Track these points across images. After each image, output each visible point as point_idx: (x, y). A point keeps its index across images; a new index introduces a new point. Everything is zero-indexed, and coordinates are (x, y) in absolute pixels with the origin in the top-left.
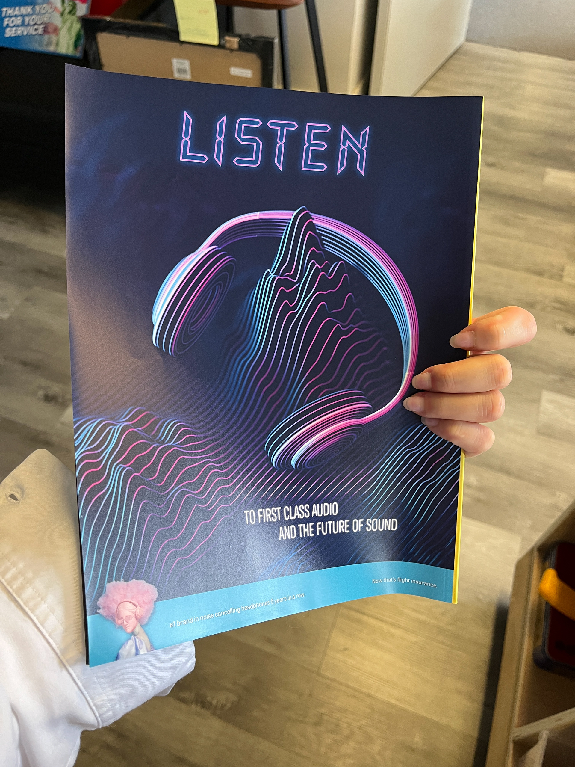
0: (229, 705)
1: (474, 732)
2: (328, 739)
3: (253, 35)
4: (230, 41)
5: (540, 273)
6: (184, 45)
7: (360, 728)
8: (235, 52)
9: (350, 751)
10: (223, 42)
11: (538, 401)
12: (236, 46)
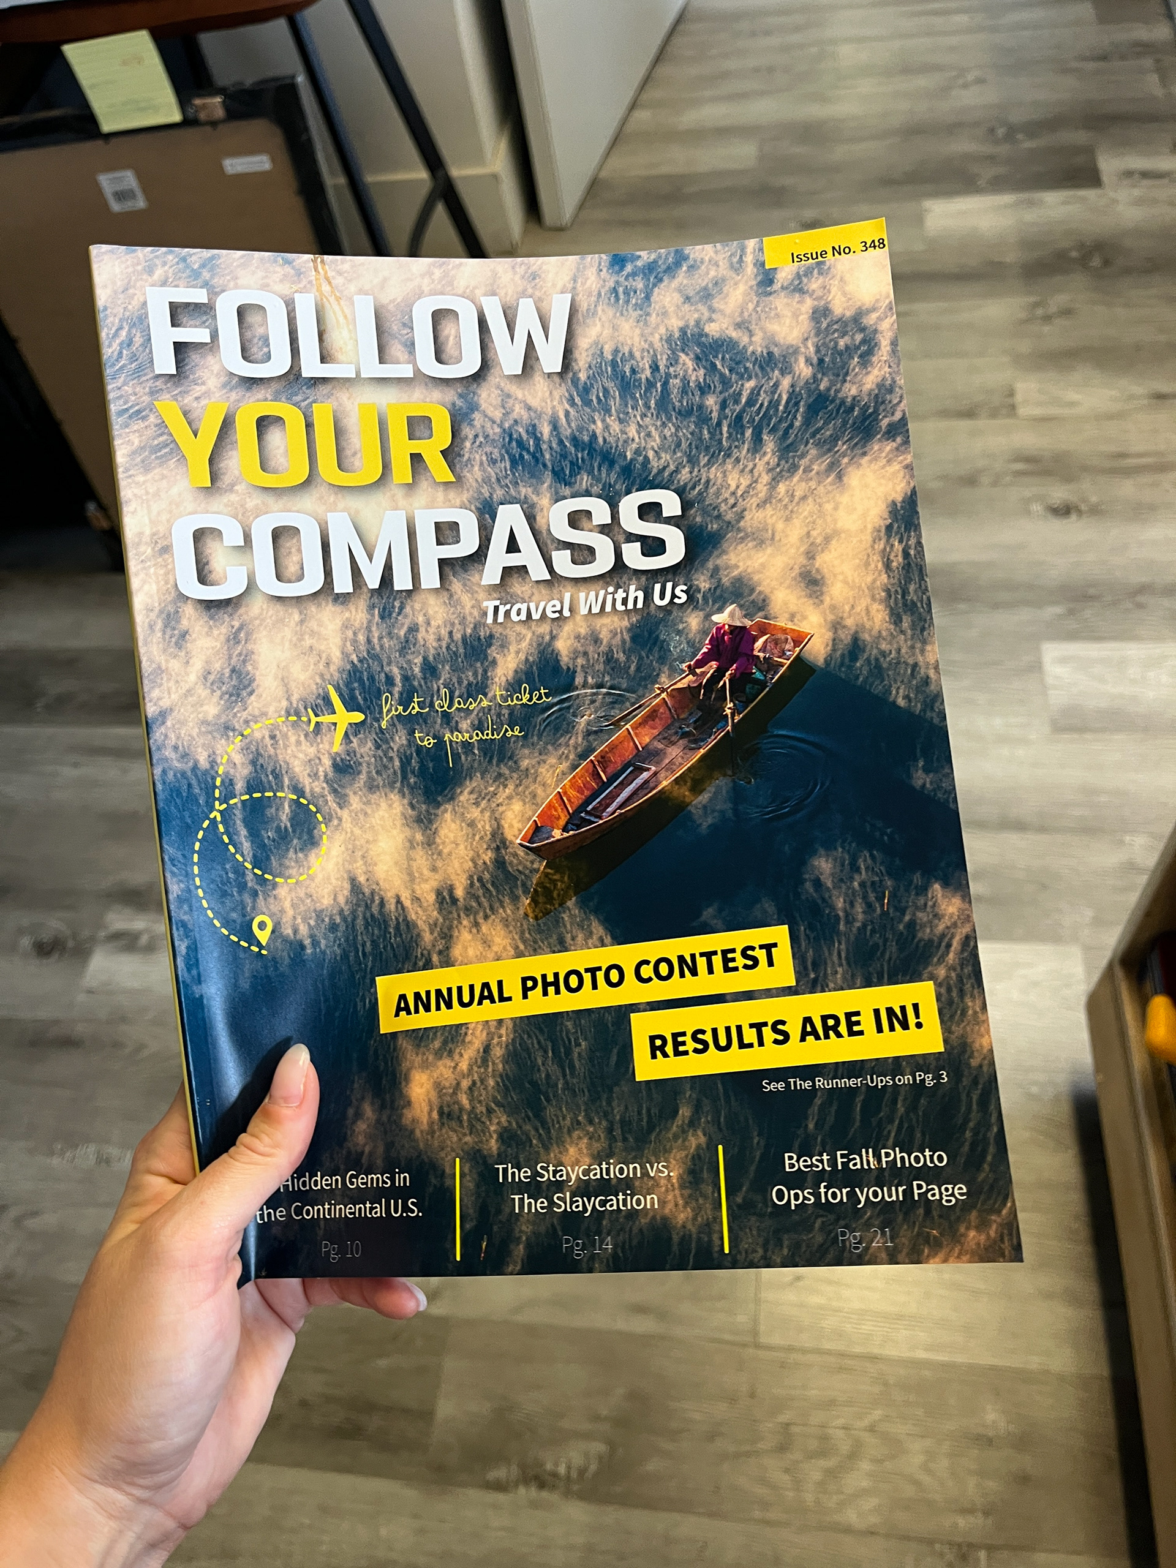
0: (593, 1468)
1: (1100, 1368)
2: (814, 1471)
3: (249, 81)
4: (204, 106)
5: (969, 414)
6: (114, 141)
7: (871, 1429)
8: (221, 127)
9: (865, 1484)
10: (191, 111)
11: (1036, 667)
12: (220, 113)
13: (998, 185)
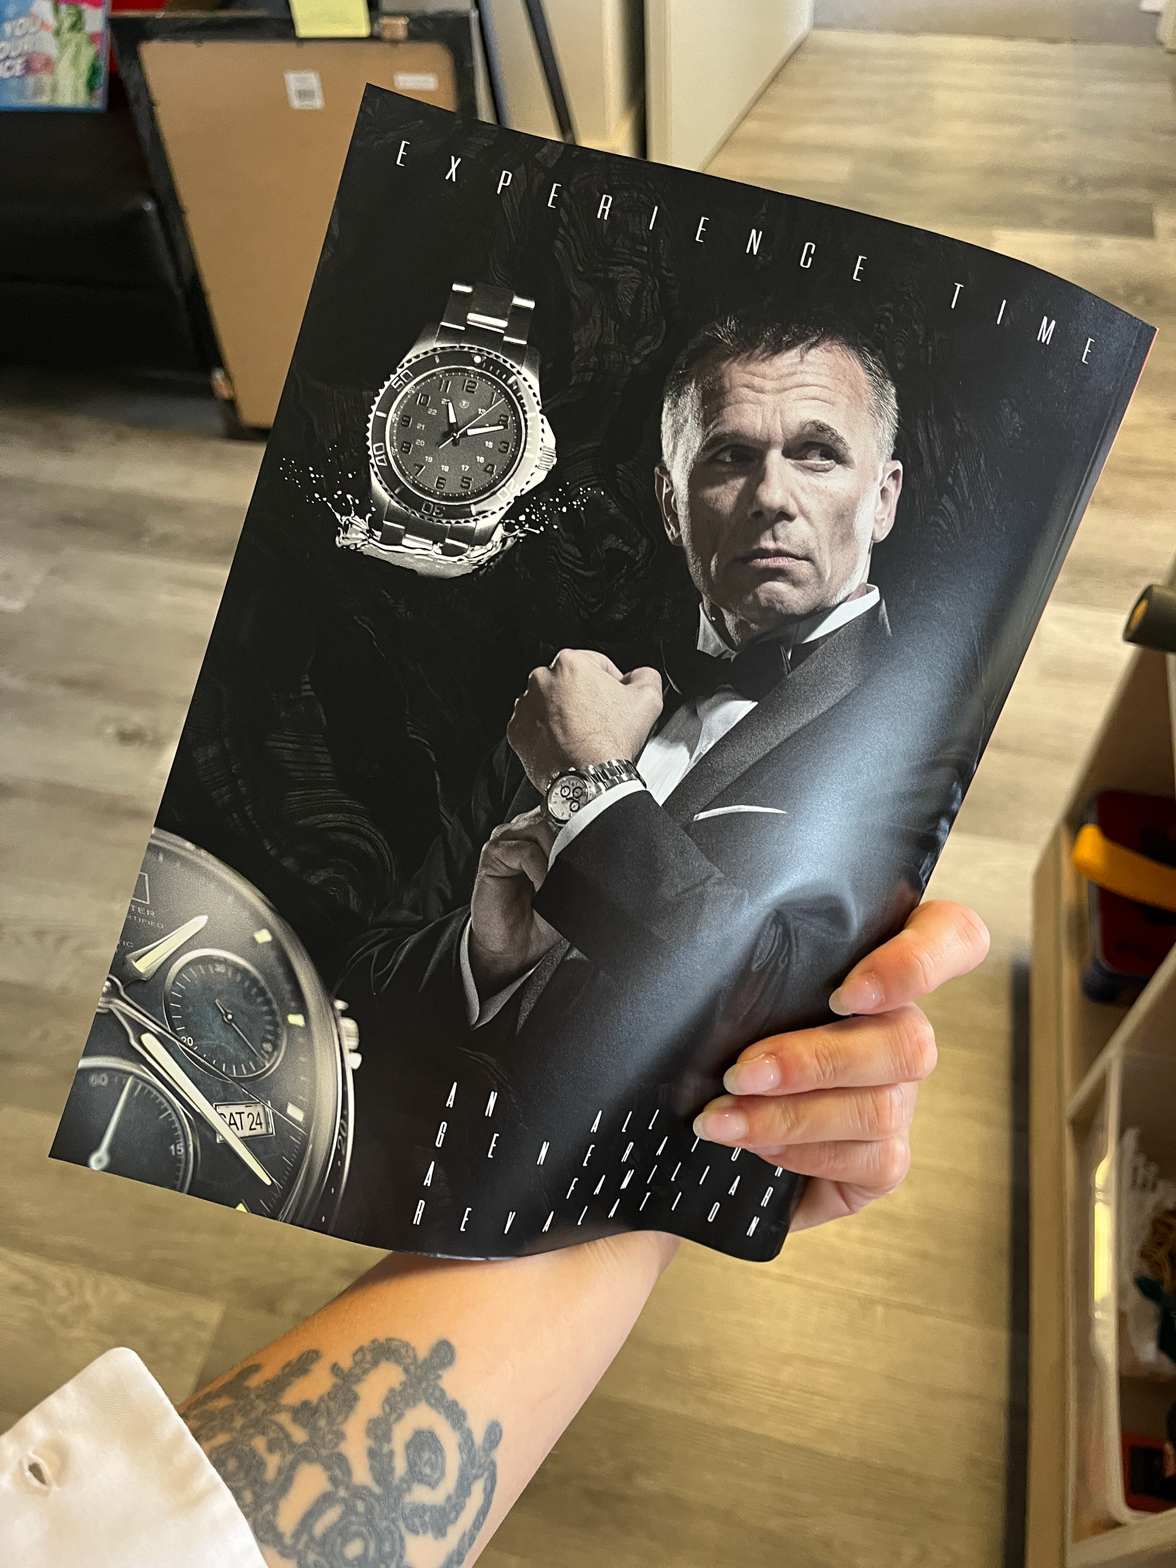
3: (434, 10)
4: (390, 26)
6: (307, 46)
8: (400, 45)
10: (377, 29)
12: (402, 33)
13: (1062, 225)
